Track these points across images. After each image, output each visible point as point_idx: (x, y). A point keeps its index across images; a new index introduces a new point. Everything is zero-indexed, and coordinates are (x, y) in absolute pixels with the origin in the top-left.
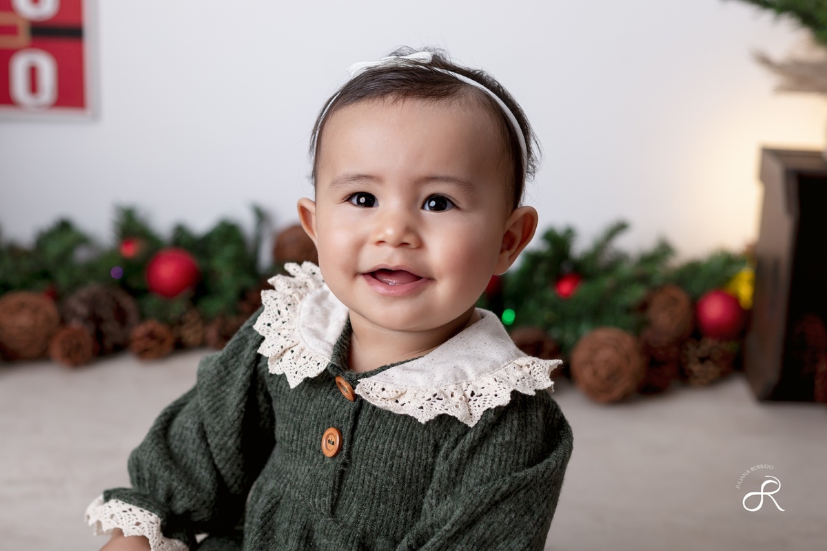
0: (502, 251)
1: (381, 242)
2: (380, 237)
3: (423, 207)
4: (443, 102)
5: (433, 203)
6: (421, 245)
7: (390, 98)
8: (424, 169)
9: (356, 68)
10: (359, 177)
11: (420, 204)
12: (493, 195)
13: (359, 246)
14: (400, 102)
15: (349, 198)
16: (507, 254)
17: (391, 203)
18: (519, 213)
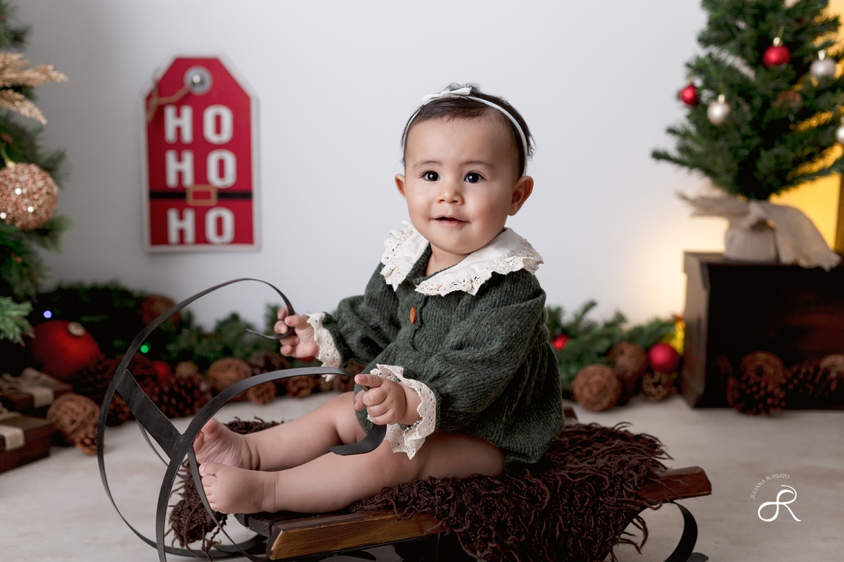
0: (513, 202)
1: (442, 200)
2: (441, 198)
3: (465, 180)
4: (476, 119)
5: (471, 177)
6: (463, 202)
7: (445, 118)
8: (465, 157)
9: (426, 99)
10: (428, 162)
11: (463, 178)
12: (507, 171)
13: (430, 204)
14: (451, 121)
15: (423, 176)
16: (516, 204)
17: (447, 179)
18: (523, 180)
